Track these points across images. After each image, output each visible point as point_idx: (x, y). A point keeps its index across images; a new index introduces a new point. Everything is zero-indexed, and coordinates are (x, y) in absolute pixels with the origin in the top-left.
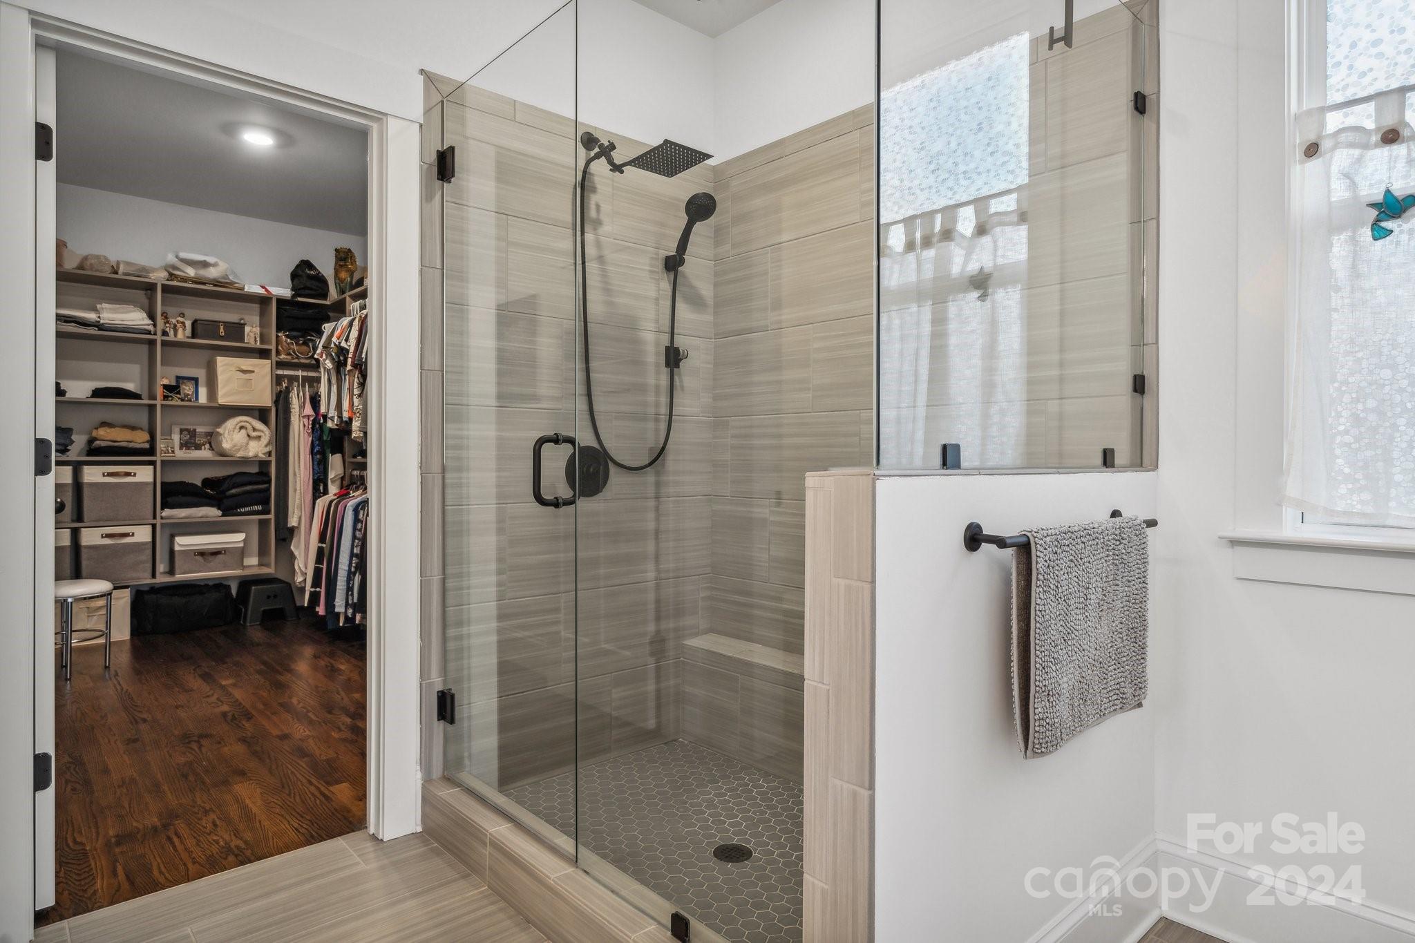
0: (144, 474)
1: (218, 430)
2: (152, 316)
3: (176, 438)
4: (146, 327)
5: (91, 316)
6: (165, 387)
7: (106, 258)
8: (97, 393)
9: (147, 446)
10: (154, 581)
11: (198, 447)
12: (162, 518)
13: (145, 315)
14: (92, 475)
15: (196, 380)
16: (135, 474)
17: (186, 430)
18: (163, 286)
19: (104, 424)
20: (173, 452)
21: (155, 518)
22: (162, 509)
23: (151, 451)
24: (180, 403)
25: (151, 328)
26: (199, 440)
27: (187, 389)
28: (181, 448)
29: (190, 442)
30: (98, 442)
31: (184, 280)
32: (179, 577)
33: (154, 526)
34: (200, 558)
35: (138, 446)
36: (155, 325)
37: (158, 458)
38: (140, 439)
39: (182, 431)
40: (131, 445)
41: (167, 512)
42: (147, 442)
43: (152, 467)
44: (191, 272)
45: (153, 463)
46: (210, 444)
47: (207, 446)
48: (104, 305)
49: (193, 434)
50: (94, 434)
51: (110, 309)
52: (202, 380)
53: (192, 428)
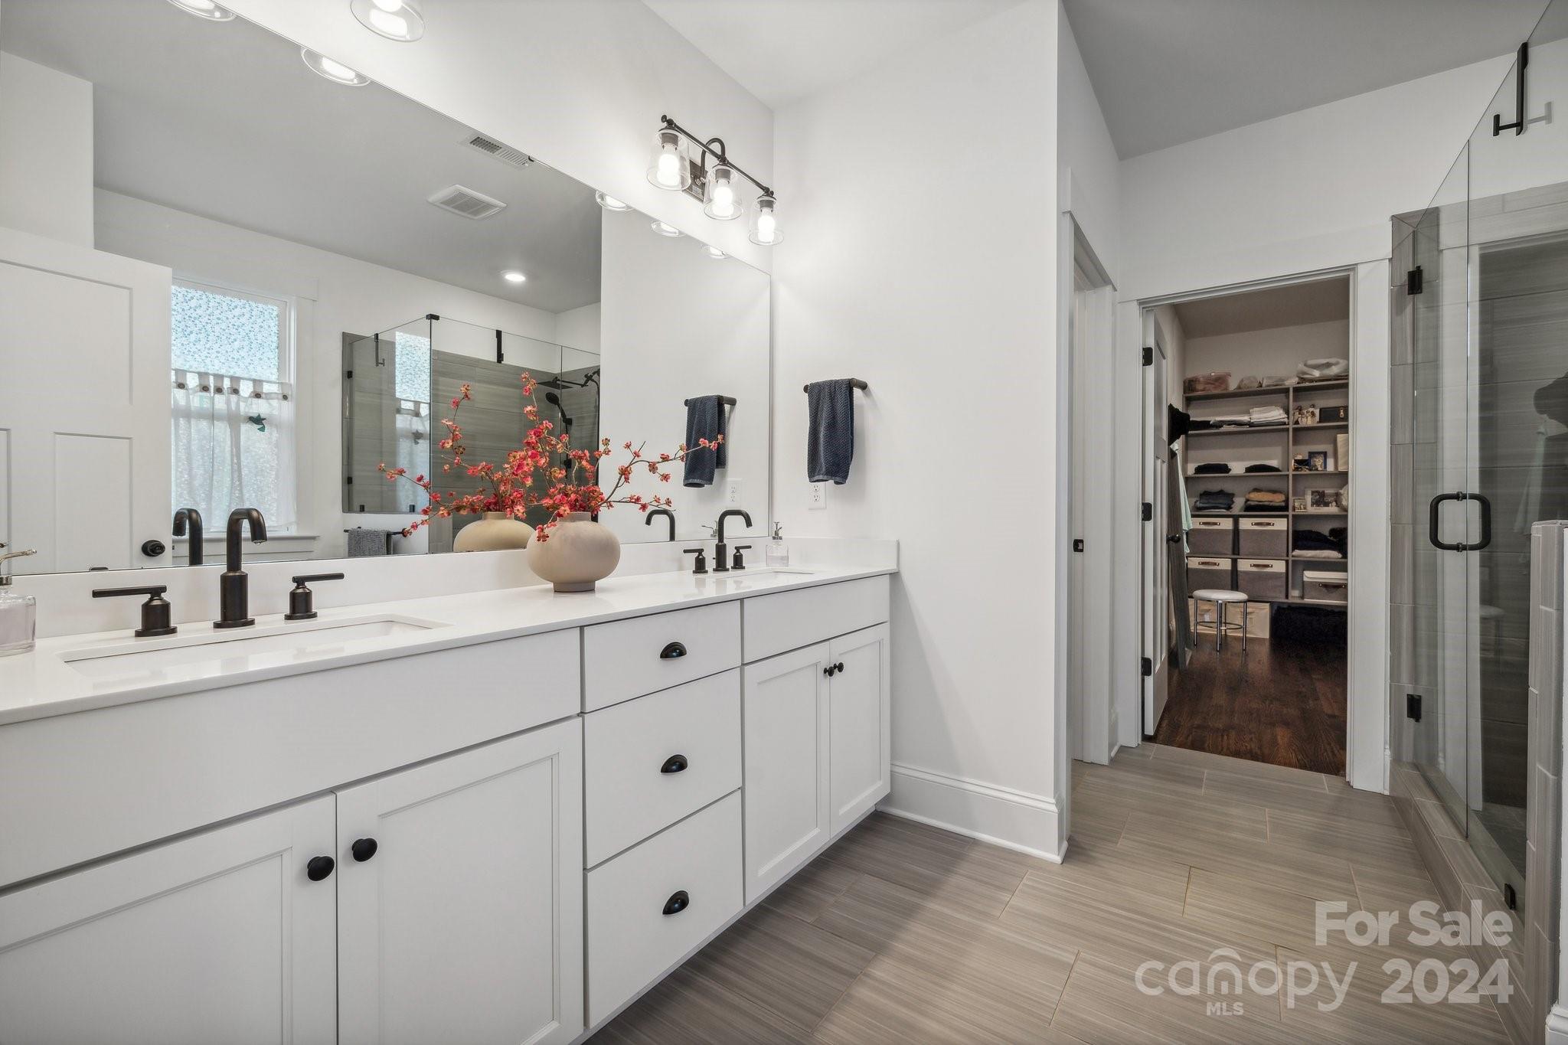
0: (1280, 525)
1: (1341, 491)
2: (1287, 412)
3: (1309, 498)
4: (1282, 420)
5: (1245, 418)
6: (1297, 461)
7: (1255, 378)
8: (1249, 470)
9: (1283, 504)
10: (1286, 601)
11: (1327, 504)
12: (1293, 556)
13: (1281, 411)
14: (1246, 524)
15: (1325, 454)
16: (1273, 525)
17: (1317, 492)
18: (1294, 388)
19: (1256, 490)
20: (1305, 508)
21: (1288, 556)
22: (1293, 550)
23: (1286, 508)
24: (1308, 472)
25: (1286, 420)
26: (1327, 499)
27: (1318, 462)
28: (1312, 505)
29: (1320, 499)
30: (1249, 502)
31: (1311, 381)
32: (1307, 601)
33: (1287, 562)
34: (1324, 589)
35: (1277, 504)
36: (1288, 418)
37: (1290, 513)
38: (1278, 499)
39: (1313, 493)
40: (1271, 504)
41: (1297, 552)
42: (1284, 501)
43: (1286, 519)
44: (1317, 374)
45: (1287, 516)
46: (1336, 501)
47: (1334, 504)
48: (1255, 409)
49: (1322, 495)
50: (1247, 497)
51: (1260, 411)
52: (1330, 453)
53: (1321, 490)
